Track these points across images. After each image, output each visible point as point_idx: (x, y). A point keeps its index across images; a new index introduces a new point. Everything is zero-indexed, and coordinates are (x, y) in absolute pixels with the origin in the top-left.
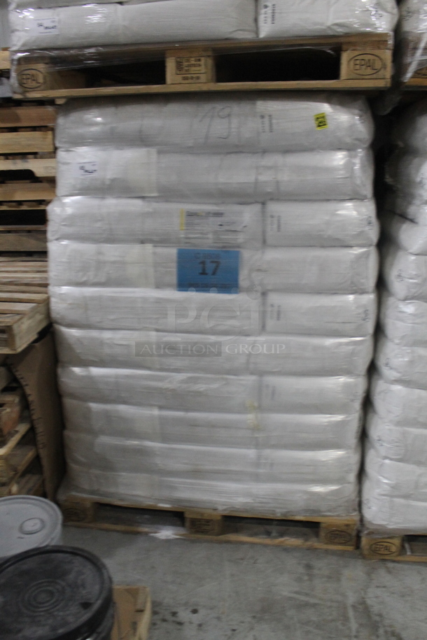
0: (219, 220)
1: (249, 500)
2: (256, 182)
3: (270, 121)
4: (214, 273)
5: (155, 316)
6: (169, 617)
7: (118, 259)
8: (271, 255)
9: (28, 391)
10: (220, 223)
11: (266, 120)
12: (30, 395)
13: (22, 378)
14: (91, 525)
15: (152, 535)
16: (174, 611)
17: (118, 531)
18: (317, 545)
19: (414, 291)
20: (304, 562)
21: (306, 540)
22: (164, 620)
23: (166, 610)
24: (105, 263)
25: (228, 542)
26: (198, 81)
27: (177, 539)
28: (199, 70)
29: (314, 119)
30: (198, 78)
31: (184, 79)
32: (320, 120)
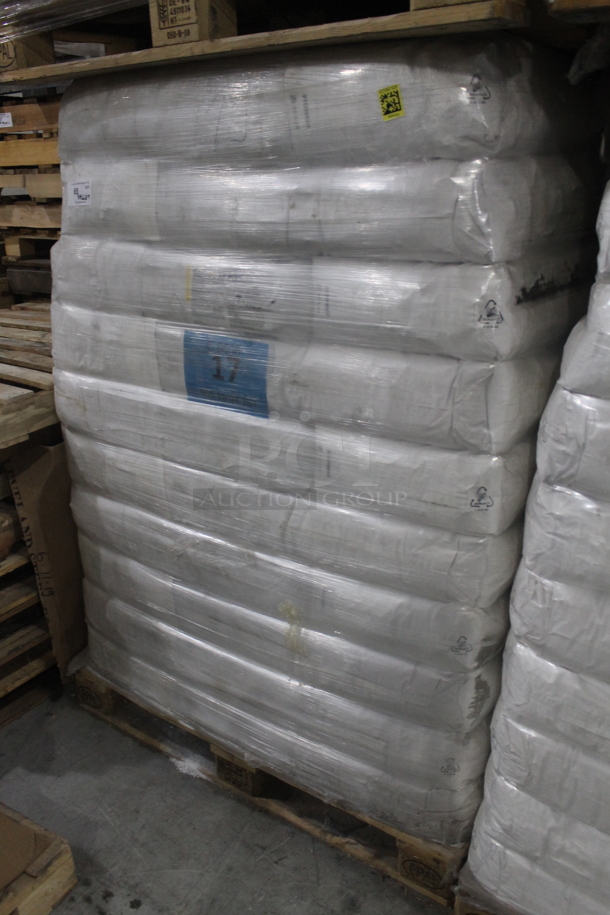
0: (235, 286)
2: (288, 223)
3: (306, 106)
4: (232, 379)
5: (161, 436)
6: (97, 899)
7: (114, 338)
9: (21, 512)
10: (237, 293)
11: (300, 103)
12: (24, 519)
13: (17, 493)
14: (109, 719)
15: (174, 760)
16: (110, 890)
17: (135, 739)
18: (389, 870)
19: (560, 467)
20: (352, 893)
21: (378, 856)
22: (88, 900)
23: (103, 884)
24: (101, 342)
25: (266, 812)
26: (188, 38)
27: (201, 779)
28: (189, 18)
29: (377, 97)
30: (188, 33)
31: (171, 36)
32: (390, 100)
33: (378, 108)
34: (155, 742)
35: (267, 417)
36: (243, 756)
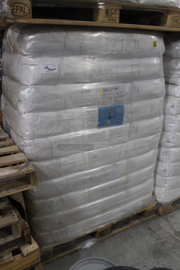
0: (117, 91)
1: (124, 213)
2: (132, 72)
3: (138, 43)
4: (114, 117)
8: (135, 105)
10: (117, 93)
15: (83, 248)
18: (144, 219)
24: (63, 121)
26: (115, 22)
27: (95, 244)
28: (116, 16)
29: (153, 43)
30: (115, 20)
31: (109, 20)
32: (155, 44)
33: (152, 45)
34: (74, 249)
35: (122, 124)
36: (113, 222)
